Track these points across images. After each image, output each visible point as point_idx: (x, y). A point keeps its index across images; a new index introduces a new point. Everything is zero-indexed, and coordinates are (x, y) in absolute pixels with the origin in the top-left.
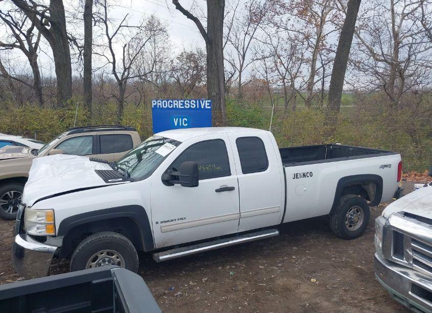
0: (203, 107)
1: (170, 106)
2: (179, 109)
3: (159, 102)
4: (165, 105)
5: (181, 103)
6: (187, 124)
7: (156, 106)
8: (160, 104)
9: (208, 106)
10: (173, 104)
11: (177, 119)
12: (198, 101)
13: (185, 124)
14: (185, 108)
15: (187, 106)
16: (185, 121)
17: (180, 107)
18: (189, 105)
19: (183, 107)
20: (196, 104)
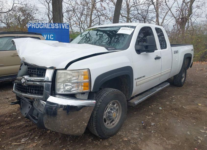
0: (63, 28)
1: (41, 27)
2: (47, 29)
3: (33, 25)
4: (37, 27)
5: (49, 25)
6: (53, 38)
7: (30, 27)
8: (34, 26)
9: (67, 27)
10: (43, 25)
11: (46, 35)
12: (60, 24)
13: (52, 38)
14: (51, 29)
15: (53, 27)
16: (52, 36)
17: (48, 28)
18: (54, 27)
19: (50, 28)
20: (59, 26)
